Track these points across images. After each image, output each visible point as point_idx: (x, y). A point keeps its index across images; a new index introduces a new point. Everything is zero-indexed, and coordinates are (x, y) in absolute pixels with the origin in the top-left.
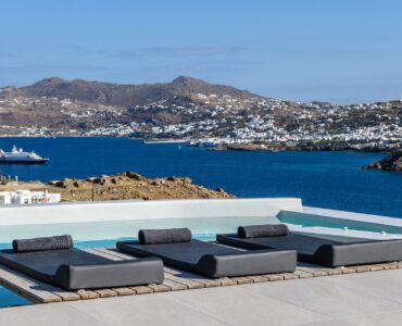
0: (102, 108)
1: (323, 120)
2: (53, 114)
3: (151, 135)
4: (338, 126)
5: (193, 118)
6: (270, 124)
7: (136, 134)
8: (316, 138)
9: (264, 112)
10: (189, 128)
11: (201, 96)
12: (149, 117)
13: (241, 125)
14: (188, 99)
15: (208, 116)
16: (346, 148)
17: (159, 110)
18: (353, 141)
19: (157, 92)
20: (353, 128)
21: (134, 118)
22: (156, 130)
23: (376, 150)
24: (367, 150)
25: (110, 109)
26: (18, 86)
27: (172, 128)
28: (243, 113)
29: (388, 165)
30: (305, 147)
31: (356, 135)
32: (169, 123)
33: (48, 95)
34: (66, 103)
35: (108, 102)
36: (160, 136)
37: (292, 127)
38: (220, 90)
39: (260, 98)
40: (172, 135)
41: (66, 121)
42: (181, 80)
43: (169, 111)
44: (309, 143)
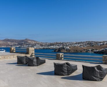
0: (14, 43)
1: (46, 45)
2: (7, 44)
3: (22, 47)
4: (49, 46)
5: (28, 45)
6: (39, 45)
7: (19, 47)
8: (45, 47)
9: (38, 44)
10: (27, 46)
11: (29, 41)
12: (21, 44)
13: (35, 45)
14: (27, 42)
15: (30, 44)
16: (49, 49)
17: (23, 43)
18: (50, 48)
19: (23, 41)
20: (51, 46)
21: (19, 45)
22: (22, 46)
23: (53, 49)
24: (52, 49)
25: (15, 43)
26: (1, 40)
27: (25, 46)
28: (35, 44)
29: (55, 51)
30: (44, 49)
31: (51, 47)
32: (24, 45)
33: (6, 41)
34: (9, 42)
35: (15, 42)
36: (23, 47)
37: (42, 46)
38: (32, 41)
39: (38, 42)
40: (25, 47)
41: (9, 45)
42: (26, 39)
43: (24, 43)
44: (44, 48)
